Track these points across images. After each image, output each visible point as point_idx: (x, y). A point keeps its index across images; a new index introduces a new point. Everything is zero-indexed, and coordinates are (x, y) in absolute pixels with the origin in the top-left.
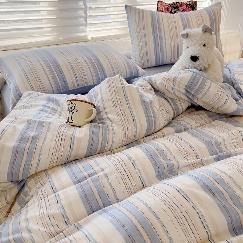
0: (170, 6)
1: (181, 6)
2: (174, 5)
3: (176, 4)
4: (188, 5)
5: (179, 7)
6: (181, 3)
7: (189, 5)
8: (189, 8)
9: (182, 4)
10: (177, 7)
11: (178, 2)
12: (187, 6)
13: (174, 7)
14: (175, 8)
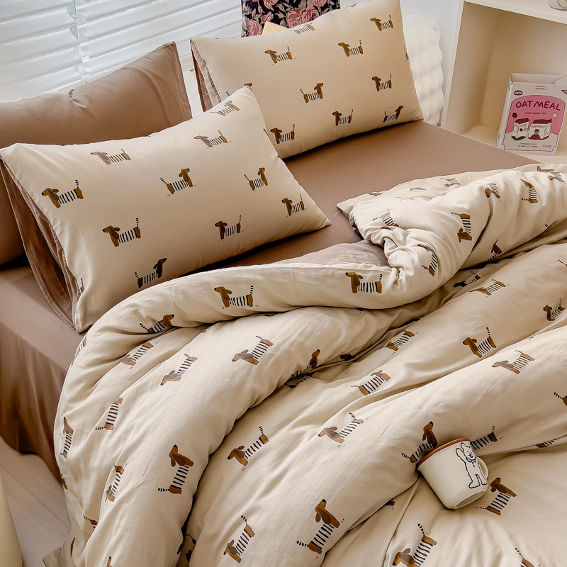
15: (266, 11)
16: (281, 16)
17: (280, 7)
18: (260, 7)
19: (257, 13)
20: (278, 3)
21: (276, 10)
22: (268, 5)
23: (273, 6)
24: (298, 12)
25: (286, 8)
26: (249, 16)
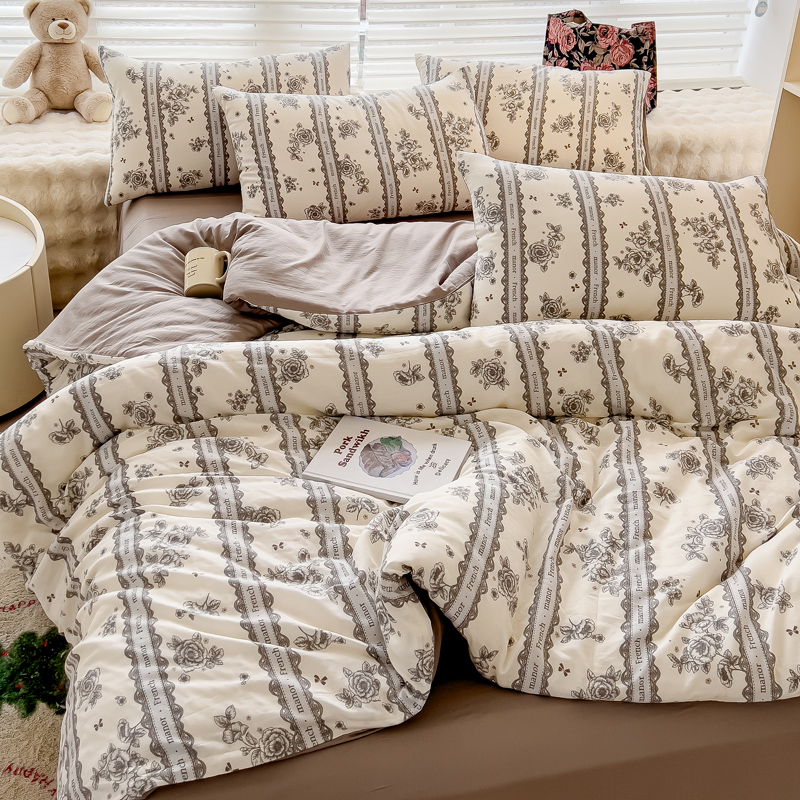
0: (575, 32)
1: (605, 35)
2: (585, 31)
3: (592, 29)
4: (623, 36)
5: (598, 37)
6: (607, 28)
7: (627, 35)
8: (625, 42)
9: (606, 31)
10: (591, 38)
11: (597, 26)
12: (620, 37)
13: (582, 37)
14: (586, 39)
15: (561, 56)
16: (576, 64)
17: (575, 54)
18: (555, 50)
19: (553, 55)
20: (573, 50)
21: (571, 58)
22: (564, 51)
23: (569, 53)
24: (592, 65)
25: (580, 58)
26: (546, 57)
